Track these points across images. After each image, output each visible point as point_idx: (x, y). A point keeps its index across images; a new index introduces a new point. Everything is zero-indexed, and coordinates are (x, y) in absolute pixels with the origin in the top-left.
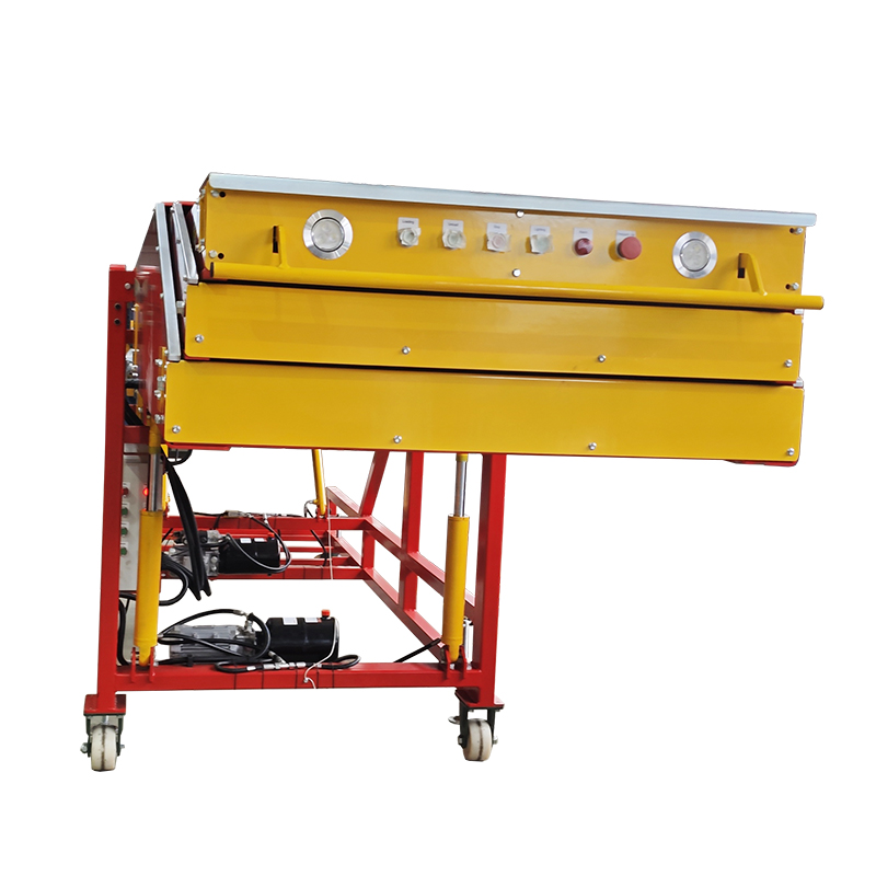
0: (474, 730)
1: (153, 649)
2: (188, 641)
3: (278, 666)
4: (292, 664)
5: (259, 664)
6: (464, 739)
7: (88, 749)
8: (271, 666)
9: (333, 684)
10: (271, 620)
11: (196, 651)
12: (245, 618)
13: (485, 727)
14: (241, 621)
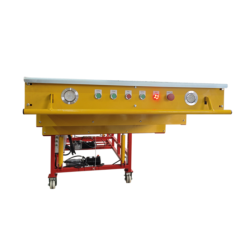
0: (128, 177)
1: (62, 164)
2: (70, 162)
3: (88, 166)
4: (91, 166)
5: (84, 166)
6: (126, 179)
7: (49, 185)
8: (86, 166)
9: (99, 169)
10: (87, 157)
11: (71, 164)
12: (82, 157)
13: (130, 177)
14: (81, 158)
